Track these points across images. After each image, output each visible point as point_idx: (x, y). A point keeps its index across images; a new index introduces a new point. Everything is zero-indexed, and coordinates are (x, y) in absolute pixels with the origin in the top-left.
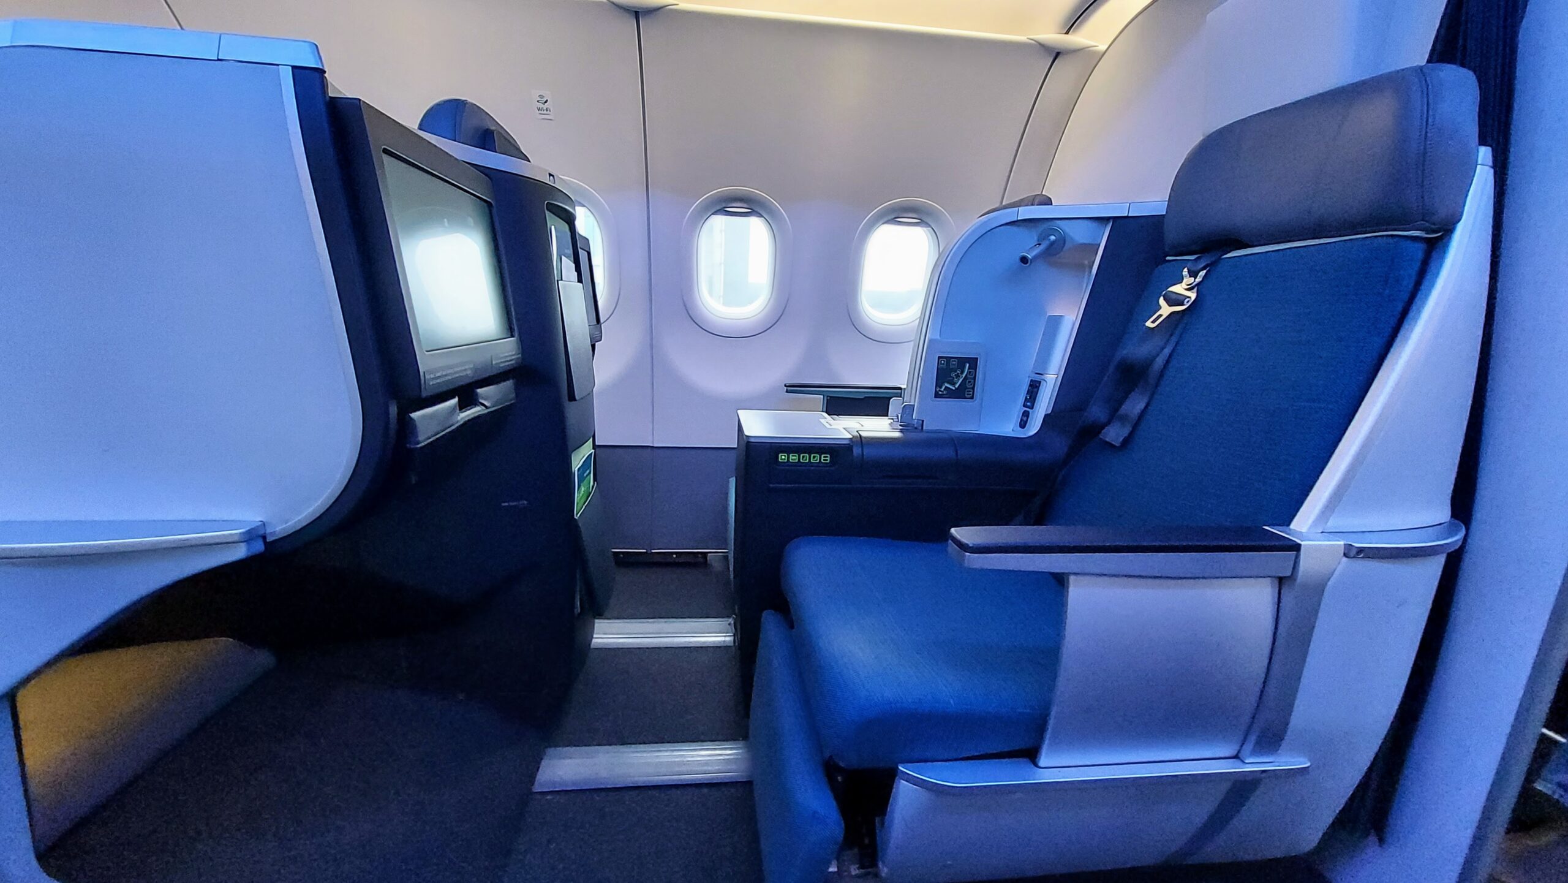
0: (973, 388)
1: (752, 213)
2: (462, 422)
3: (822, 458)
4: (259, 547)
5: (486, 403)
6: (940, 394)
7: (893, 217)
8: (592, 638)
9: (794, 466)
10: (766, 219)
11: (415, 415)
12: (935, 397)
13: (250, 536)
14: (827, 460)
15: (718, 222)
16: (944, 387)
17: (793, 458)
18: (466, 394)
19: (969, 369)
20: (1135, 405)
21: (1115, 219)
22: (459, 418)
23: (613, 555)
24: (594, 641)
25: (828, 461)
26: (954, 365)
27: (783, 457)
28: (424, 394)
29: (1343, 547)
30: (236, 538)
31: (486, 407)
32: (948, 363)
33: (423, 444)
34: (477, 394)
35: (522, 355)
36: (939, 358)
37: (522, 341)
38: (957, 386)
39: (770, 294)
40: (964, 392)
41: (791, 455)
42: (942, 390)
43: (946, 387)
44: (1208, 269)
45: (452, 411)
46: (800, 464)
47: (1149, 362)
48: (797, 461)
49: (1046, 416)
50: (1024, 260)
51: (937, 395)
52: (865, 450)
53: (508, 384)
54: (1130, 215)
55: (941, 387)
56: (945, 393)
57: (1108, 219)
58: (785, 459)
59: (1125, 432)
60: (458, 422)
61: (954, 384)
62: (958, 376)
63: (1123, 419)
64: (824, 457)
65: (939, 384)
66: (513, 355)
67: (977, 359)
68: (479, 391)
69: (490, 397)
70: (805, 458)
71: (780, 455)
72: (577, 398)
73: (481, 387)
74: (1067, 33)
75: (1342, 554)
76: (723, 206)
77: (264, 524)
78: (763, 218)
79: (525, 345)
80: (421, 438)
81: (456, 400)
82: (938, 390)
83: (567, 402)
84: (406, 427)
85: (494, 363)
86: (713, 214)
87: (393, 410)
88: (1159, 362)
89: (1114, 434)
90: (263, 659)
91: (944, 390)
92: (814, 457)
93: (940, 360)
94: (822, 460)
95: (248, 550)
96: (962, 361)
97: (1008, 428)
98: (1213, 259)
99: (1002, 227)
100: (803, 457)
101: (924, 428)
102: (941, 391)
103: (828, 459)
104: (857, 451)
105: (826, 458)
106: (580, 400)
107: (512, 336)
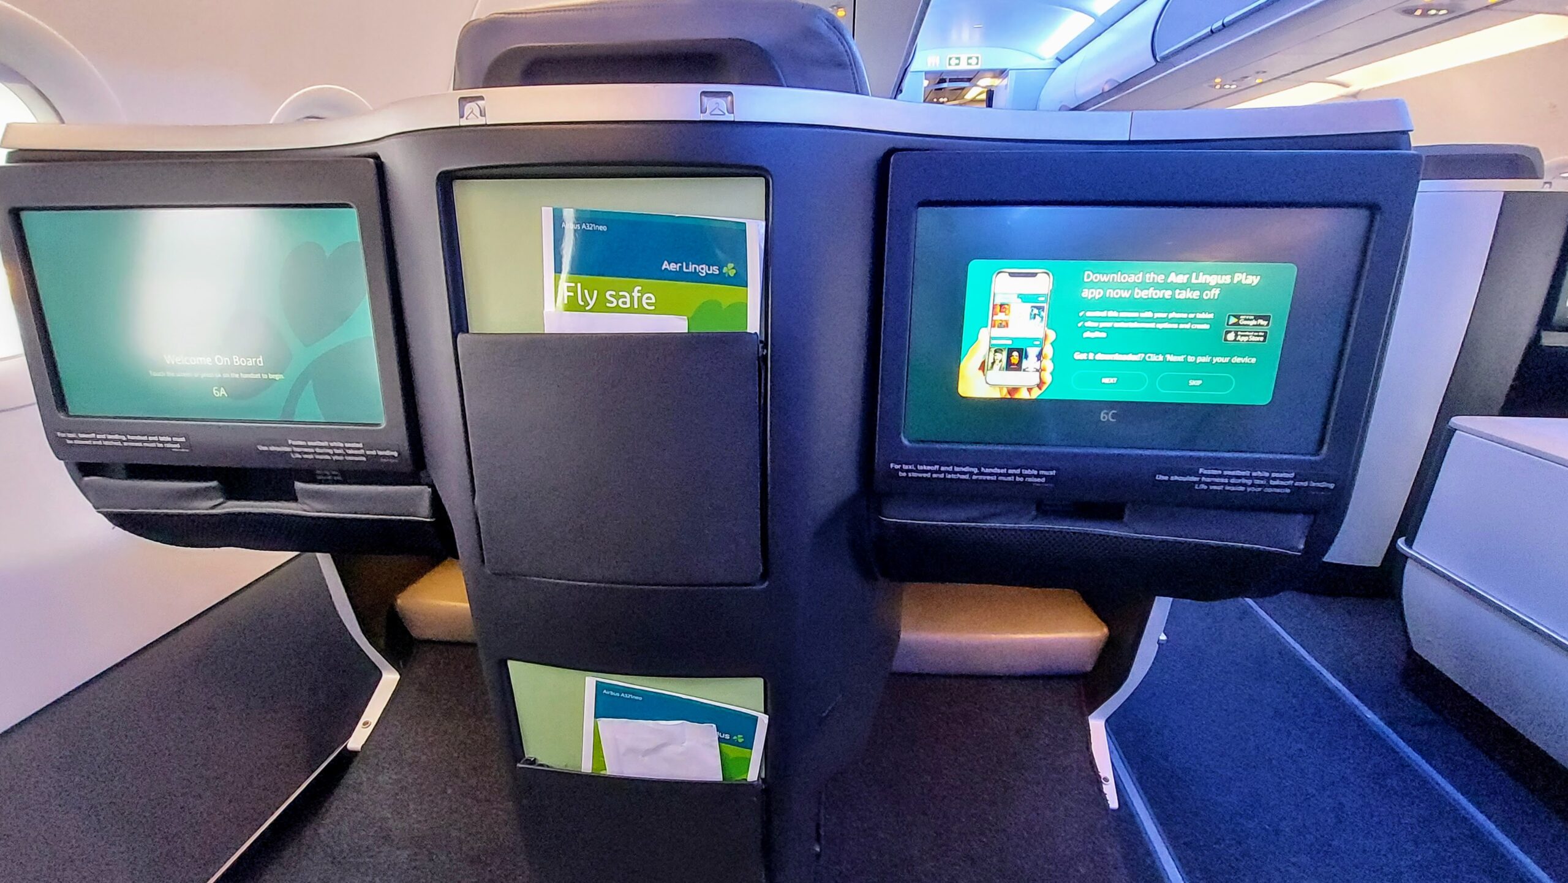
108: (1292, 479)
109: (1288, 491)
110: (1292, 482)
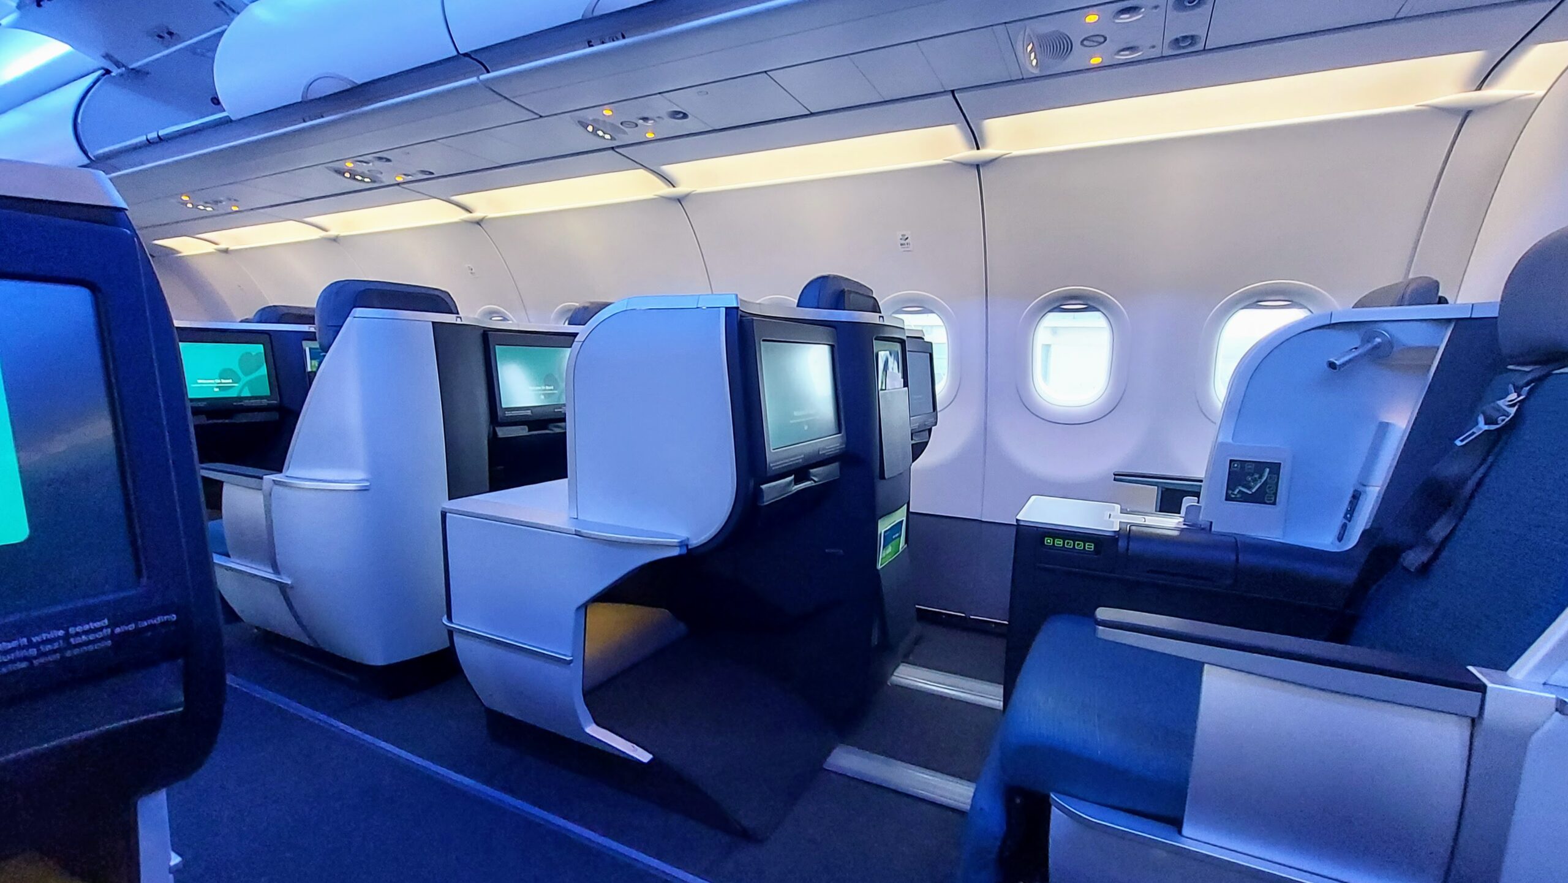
0: (1275, 494)
1: (1089, 308)
2: (794, 491)
3: (1087, 546)
4: (684, 551)
5: (816, 479)
6: (1232, 498)
7: (1255, 300)
8: (892, 674)
9: (1058, 550)
10: (1103, 313)
11: (763, 487)
12: (1226, 500)
13: (683, 544)
14: (1091, 548)
15: (1053, 319)
16: (1237, 490)
17: (1059, 542)
18: (800, 472)
19: (1269, 474)
20: (1439, 530)
21: (1458, 320)
22: (793, 488)
23: (916, 611)
24: (893, 678)
25: (1092, 550)
26: (1250, 469)
27: (1048, 541)
28: (769, 475)
29: (1554, 702)
30: (675, 544)
31: (815, 482)
32: (1242, 468)
33: (767, 503)
34: (809, 472)
35: (846, 446)
36: (1231, 461)
37: (848, 436)
38: (1254, 490)
39: (1106, 384)
40: (1265, 496)
41: (1056, 540)
42: (1236, 493)
43: (1240, 490)
44: (1533, 384)
45: (789, 484)
46: (1063, 549)
47: (1461, 482)
48: (1061, 546)
49: (1364, 533)
50: (1332, 365)
51: (1228, 498)
52: (1131, 543)
53: (835, 466)
54: (1473, 316)
55: (1234, 490)
56: (1238, 496)
57: (1449, 320)
58: (1050, 543)
59: (1425, 557)
60: (791, 492)
61: (1250, 488)
62: (1255, 480)
63: (1428, 542)
64: (1088, 545)
65: (1231, 485)
66: (837, 446)
67: (1280, 464)
68: (811, 471)
69: (819, 475)
70: (1069, 544)
71: (1046, 539)
72: (886, 476)
73: (813, 468)
74: (1479, 88)
75: (1554, 709)
76: (1059, 304)
77: (688, 539)
78: (1100, 312)
79: (849, 439)
80: (765, 499)
81: (792, 477)
82: (1230, 492)
83: (878, 479)
84: (758, 493)
85: (820, 453)
86: (1049, 311)
87: (752, 483)
88: (1471, 484)
89: (1413, 558)
90: (682, 627)
91: (1238, 493)
92: (1078, 544)
93: (1233, 463)
94: (1086, 548)
95: (680, 550)
96: (1260, 466)
97: (1325, 540)
98: (1543, 373)
99: (1312, 331)
100: (1068, 543)
101: (1213, 529)
102: (1234, 494)
103: (1093, 547)
104: (1122, 544)
105: (1090, 547)
106: (888, 479)
107: (840, 433)
108: (107, 627)
109: (109, 643)
110: (109, 630)
